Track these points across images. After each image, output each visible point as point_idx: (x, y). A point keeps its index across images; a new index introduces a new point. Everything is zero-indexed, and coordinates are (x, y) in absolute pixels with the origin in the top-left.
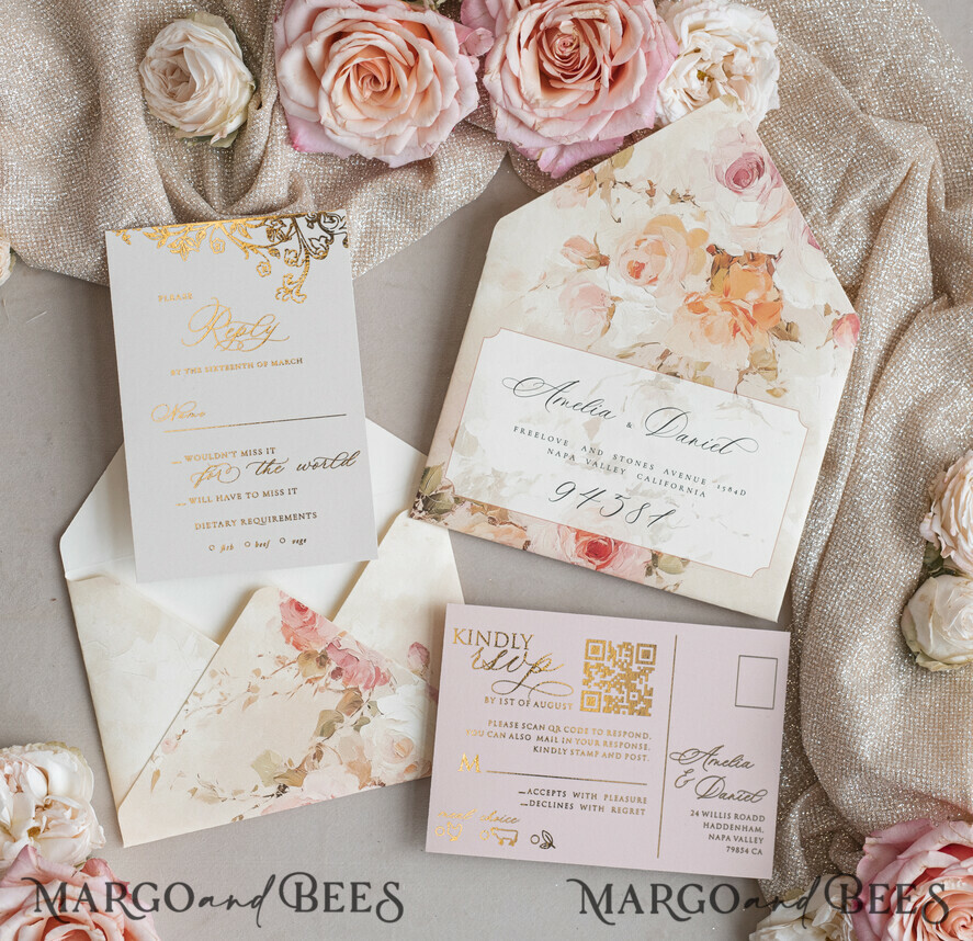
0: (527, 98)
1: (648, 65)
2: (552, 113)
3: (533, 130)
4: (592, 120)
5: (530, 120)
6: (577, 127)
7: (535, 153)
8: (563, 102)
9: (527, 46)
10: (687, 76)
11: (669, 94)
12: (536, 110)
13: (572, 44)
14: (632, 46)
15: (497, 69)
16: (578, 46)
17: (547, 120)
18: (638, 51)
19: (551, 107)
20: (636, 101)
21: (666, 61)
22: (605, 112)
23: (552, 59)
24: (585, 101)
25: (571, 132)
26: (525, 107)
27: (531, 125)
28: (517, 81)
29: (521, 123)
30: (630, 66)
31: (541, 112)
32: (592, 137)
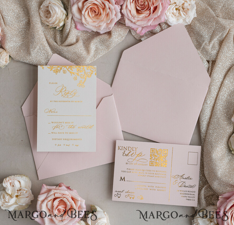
0: (133, 15)
1: (162, 6)
2: (139, 19)
3: (134, 23)
4: (149, 20)
5: (134, 21)
6: (145, 22)
7: (136, 29)
8: (142, 16)
9: (132, 2)
10: (173, 9)
11: (168, 14)
12: (135, 18)
13: (143, 2)
14: (158, 2)
15: (125, 8)
16: (145, 2)
17: (138, 21)
18: (159, 3)
19: (139, 17)
20: (159, 15)
21: (167, 5)
22: (152, 18)
23: (139, 5)
24: (147, 16)
25: (144, 23)
26: (132, 18)
27: (134, 22)
28: (130, 11)
29: (132, 22)
30: (158, 7)
31: (136, 19)
32: (149, 25)
